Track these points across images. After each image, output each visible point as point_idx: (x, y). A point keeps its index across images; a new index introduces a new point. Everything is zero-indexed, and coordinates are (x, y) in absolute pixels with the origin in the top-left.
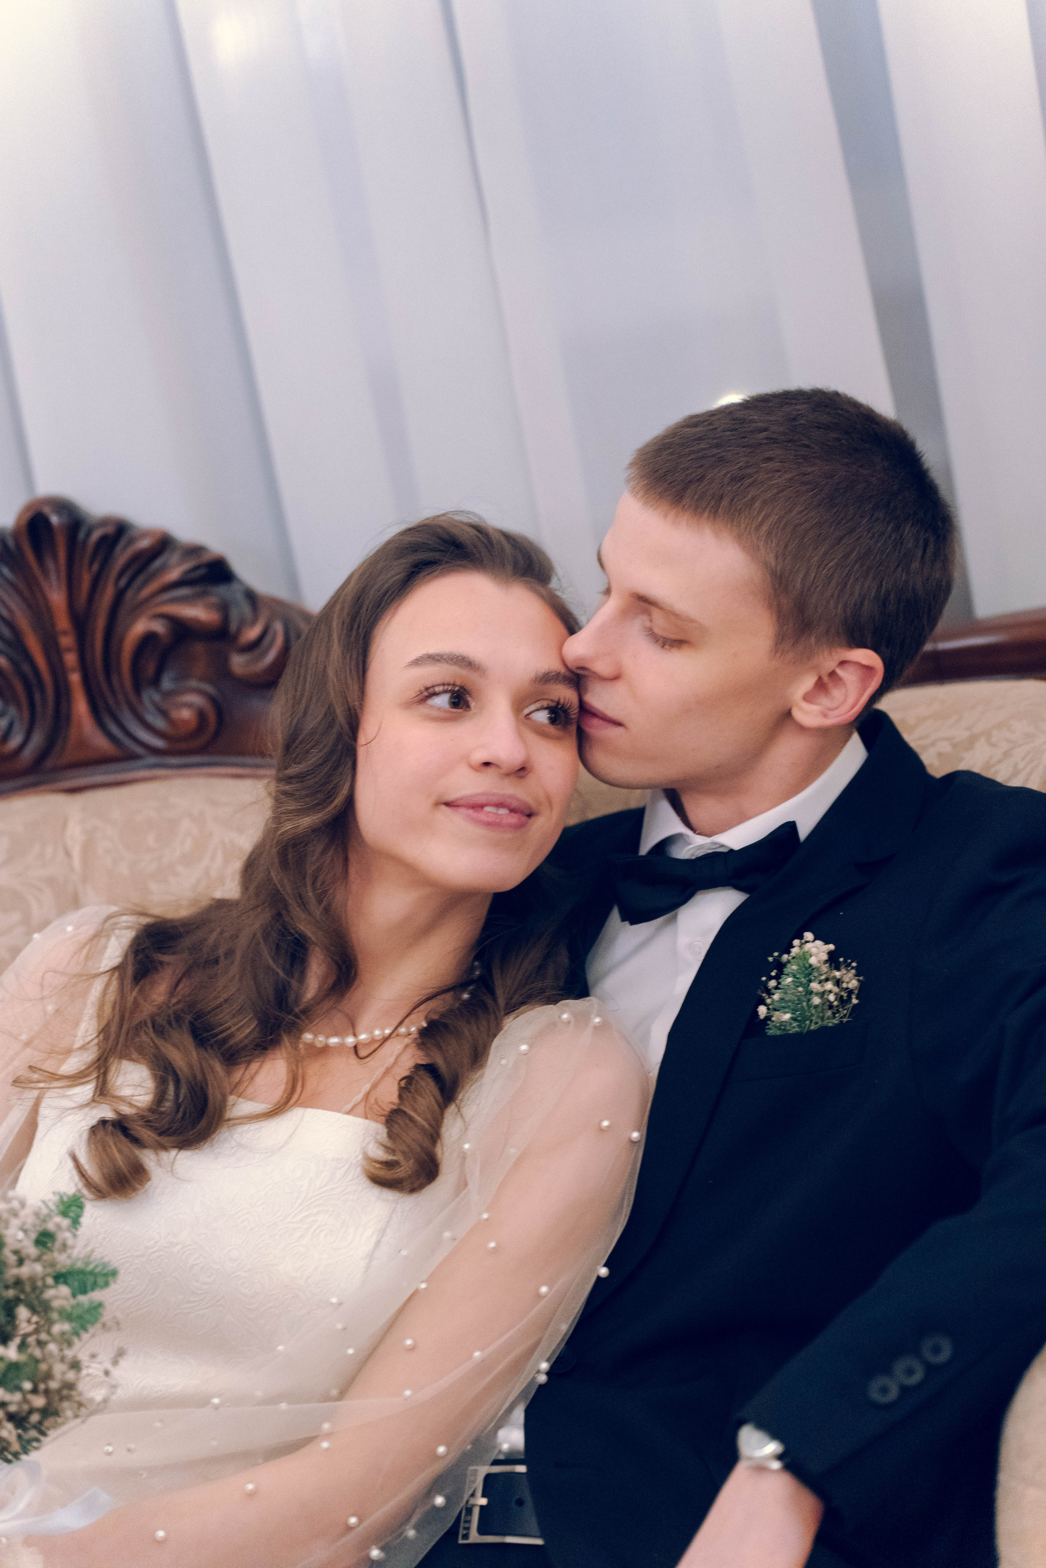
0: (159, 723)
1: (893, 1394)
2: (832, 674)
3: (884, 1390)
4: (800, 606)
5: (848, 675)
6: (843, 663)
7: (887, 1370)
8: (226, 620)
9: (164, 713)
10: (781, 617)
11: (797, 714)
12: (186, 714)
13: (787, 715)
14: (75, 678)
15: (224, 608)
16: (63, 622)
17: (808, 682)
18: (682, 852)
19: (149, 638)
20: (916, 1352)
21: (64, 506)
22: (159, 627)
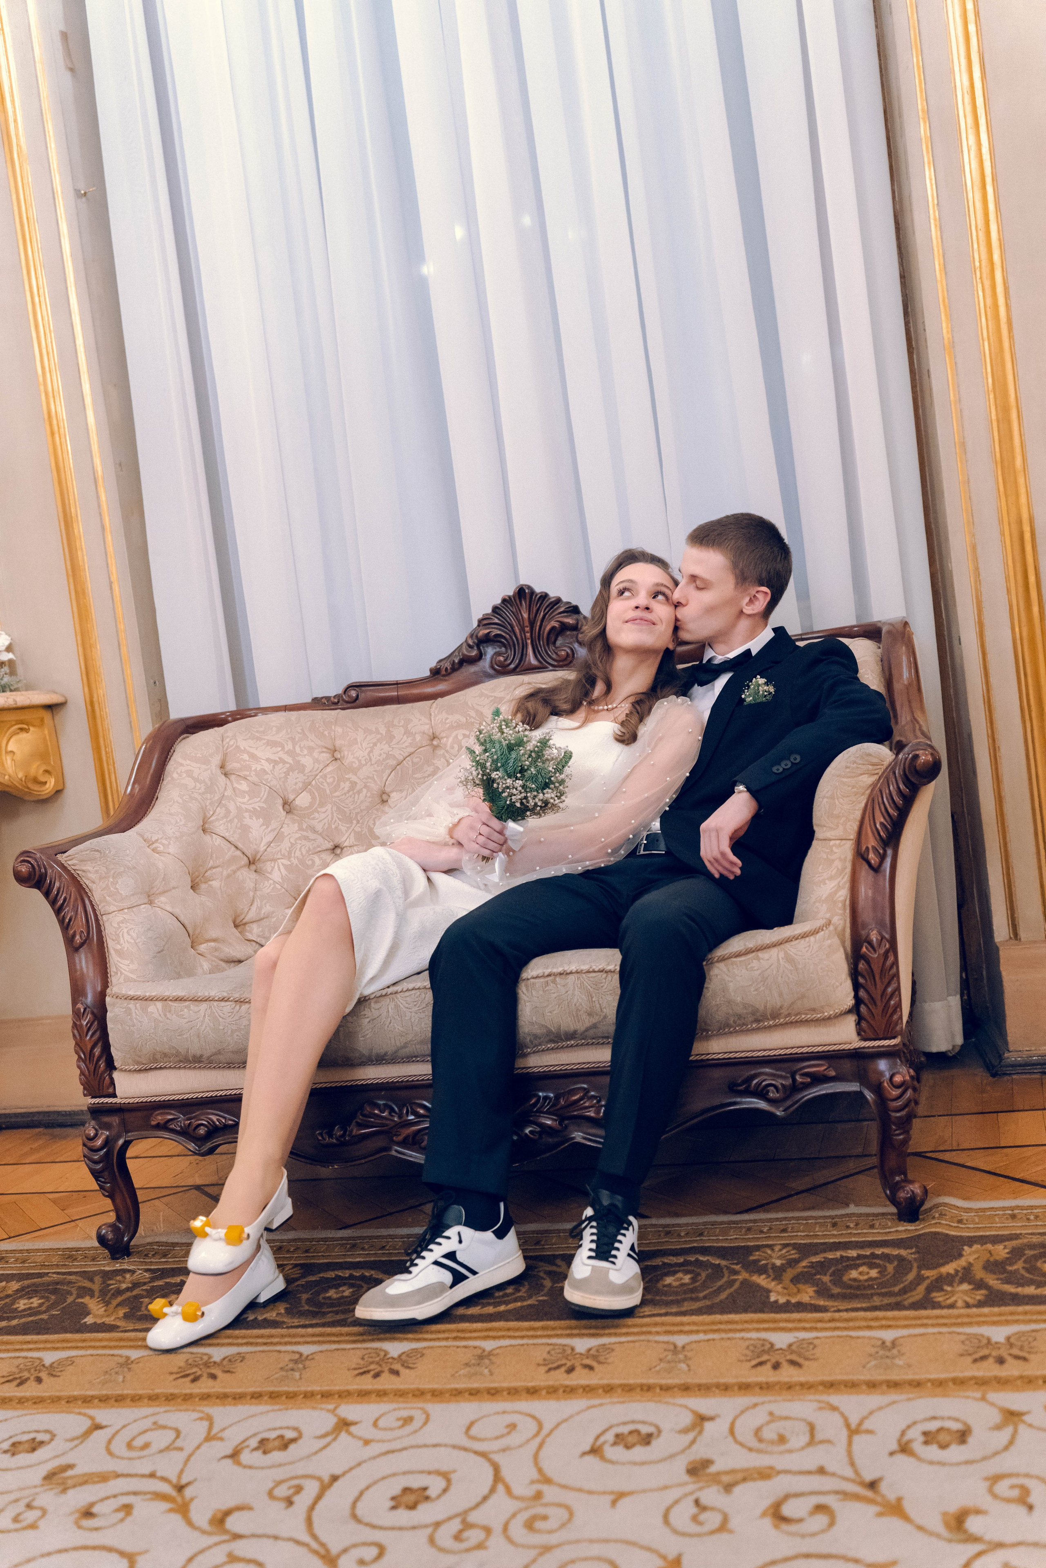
0: (554, 656)
1: (781, 770)
2: (755, 596)
3: (778, 770)
4: (742, 572)
5: (760, 596)
6: (758, 592)
7: (779, 764)
8: (577, 624)
9: (556, 653)
10: (736, 577)
11: (744, 611)
12: (563, 653)
13: (742, 612)
14: (529, 641)
15: (577, 620)
16: (527, 623)
17: (747, 599)
18: (716, 662)
19: (553, 628)
20: (789, 759)
21: (529, 587)
22: (556, 625)
